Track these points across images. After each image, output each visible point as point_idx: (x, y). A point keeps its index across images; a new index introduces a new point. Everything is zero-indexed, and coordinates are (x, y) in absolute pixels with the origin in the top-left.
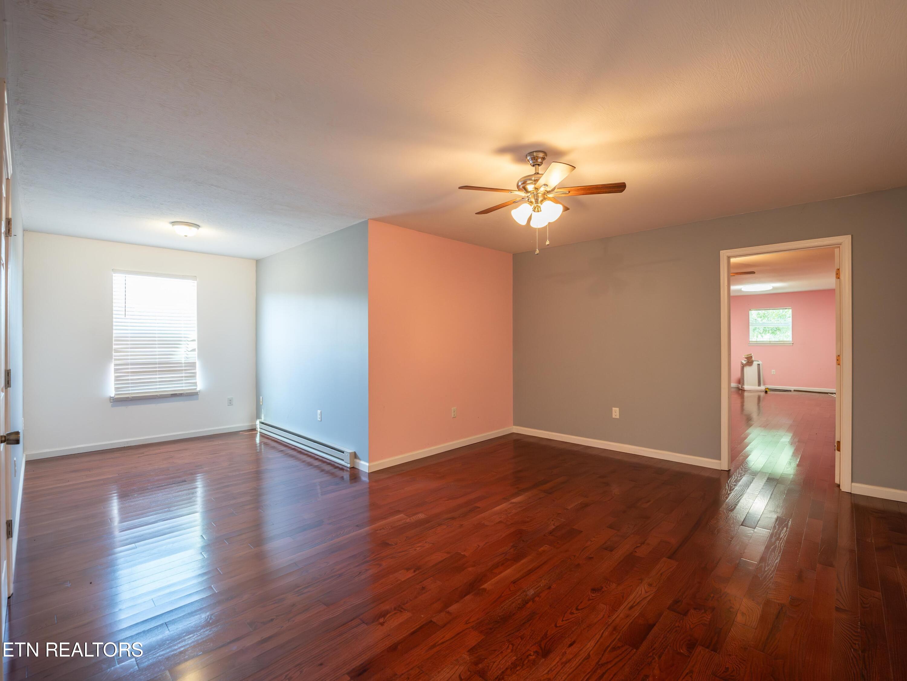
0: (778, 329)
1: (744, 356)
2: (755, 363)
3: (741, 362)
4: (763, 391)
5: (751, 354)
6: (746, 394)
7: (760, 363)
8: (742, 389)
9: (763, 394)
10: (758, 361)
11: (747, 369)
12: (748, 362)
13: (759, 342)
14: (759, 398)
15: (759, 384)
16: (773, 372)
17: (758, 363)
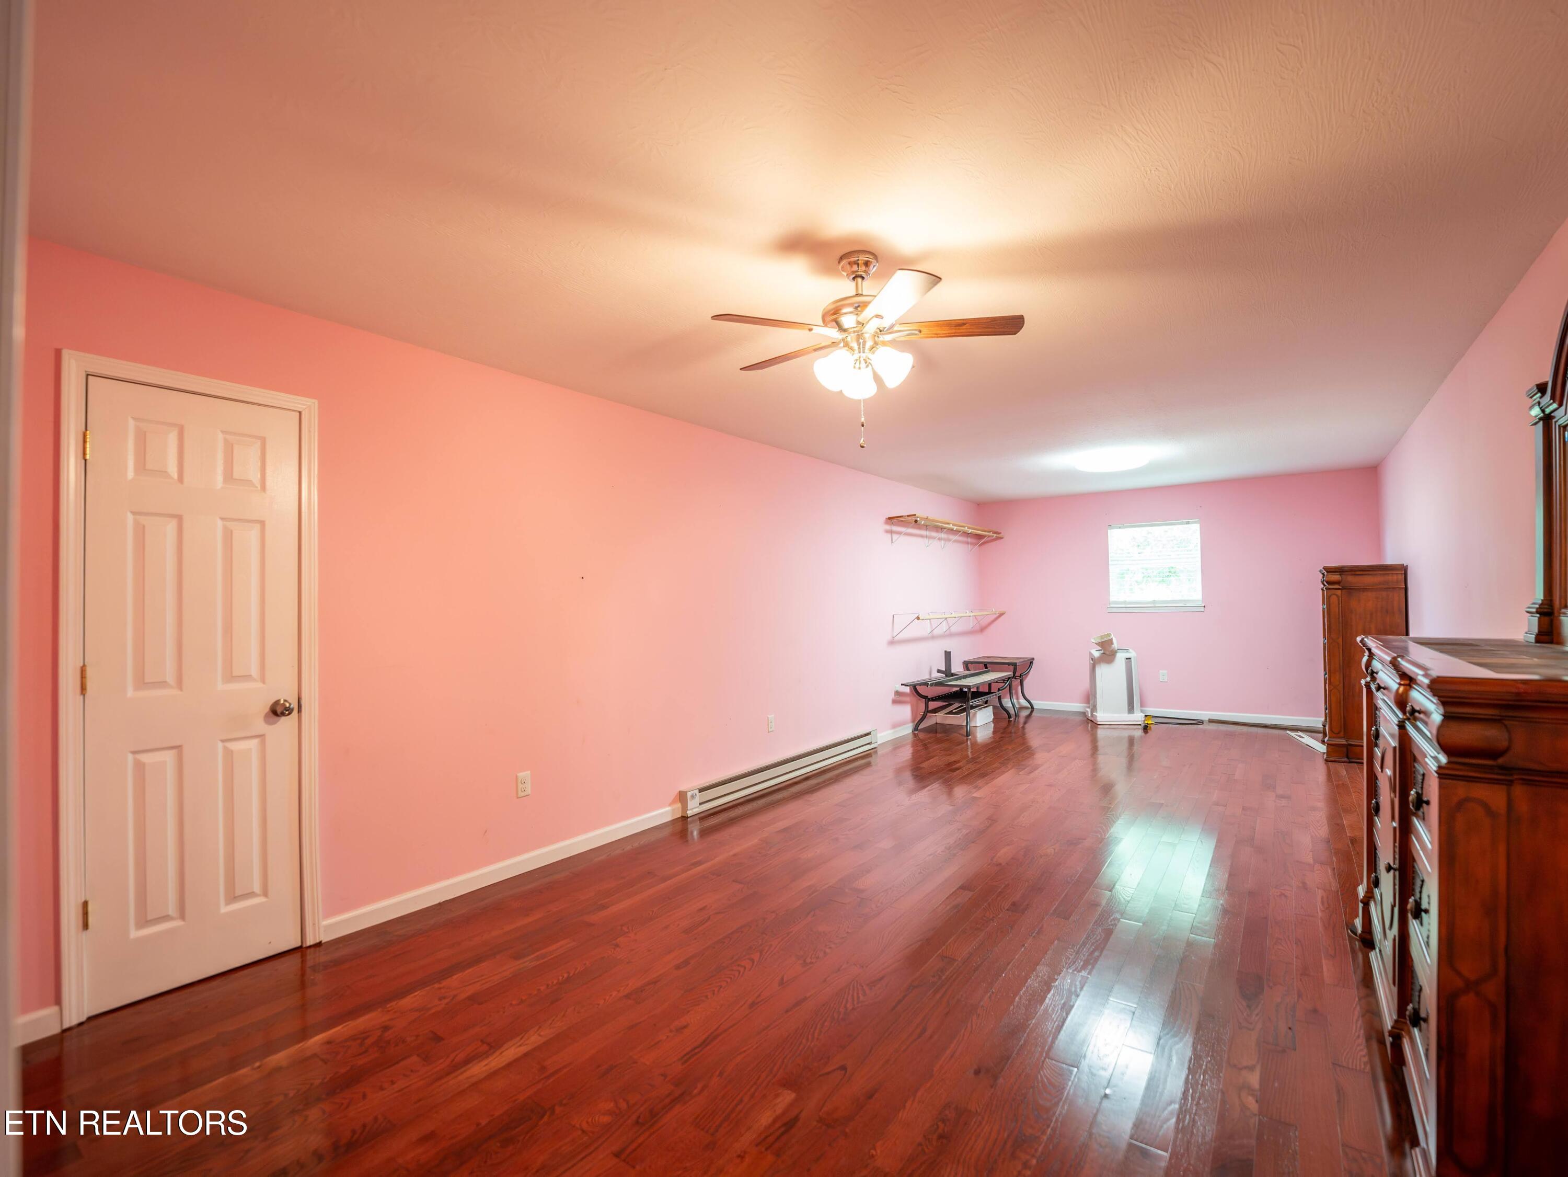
0: (1172, 572)
1: (1094, 638)
2: (1120, 657)
3: (1091, 654)
4: (1140, 725)
5: (1109, 635)
6: (1101, 733)
7: (1132, 654)
8: (1092, 719)
9: (1139, 733)
10: (1127, 650)
11: (1103, 671)
12: (1104, 653)
13: (1129, 603)
14: (1131, 741)
15: (1131, 709)
16: (1163, 675)
17: (1128, 655)
